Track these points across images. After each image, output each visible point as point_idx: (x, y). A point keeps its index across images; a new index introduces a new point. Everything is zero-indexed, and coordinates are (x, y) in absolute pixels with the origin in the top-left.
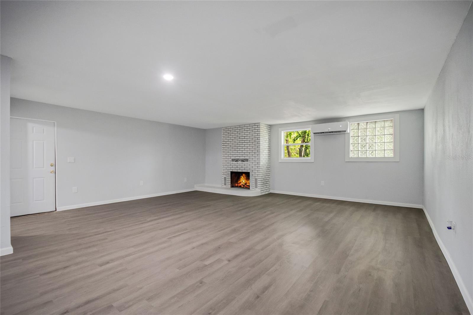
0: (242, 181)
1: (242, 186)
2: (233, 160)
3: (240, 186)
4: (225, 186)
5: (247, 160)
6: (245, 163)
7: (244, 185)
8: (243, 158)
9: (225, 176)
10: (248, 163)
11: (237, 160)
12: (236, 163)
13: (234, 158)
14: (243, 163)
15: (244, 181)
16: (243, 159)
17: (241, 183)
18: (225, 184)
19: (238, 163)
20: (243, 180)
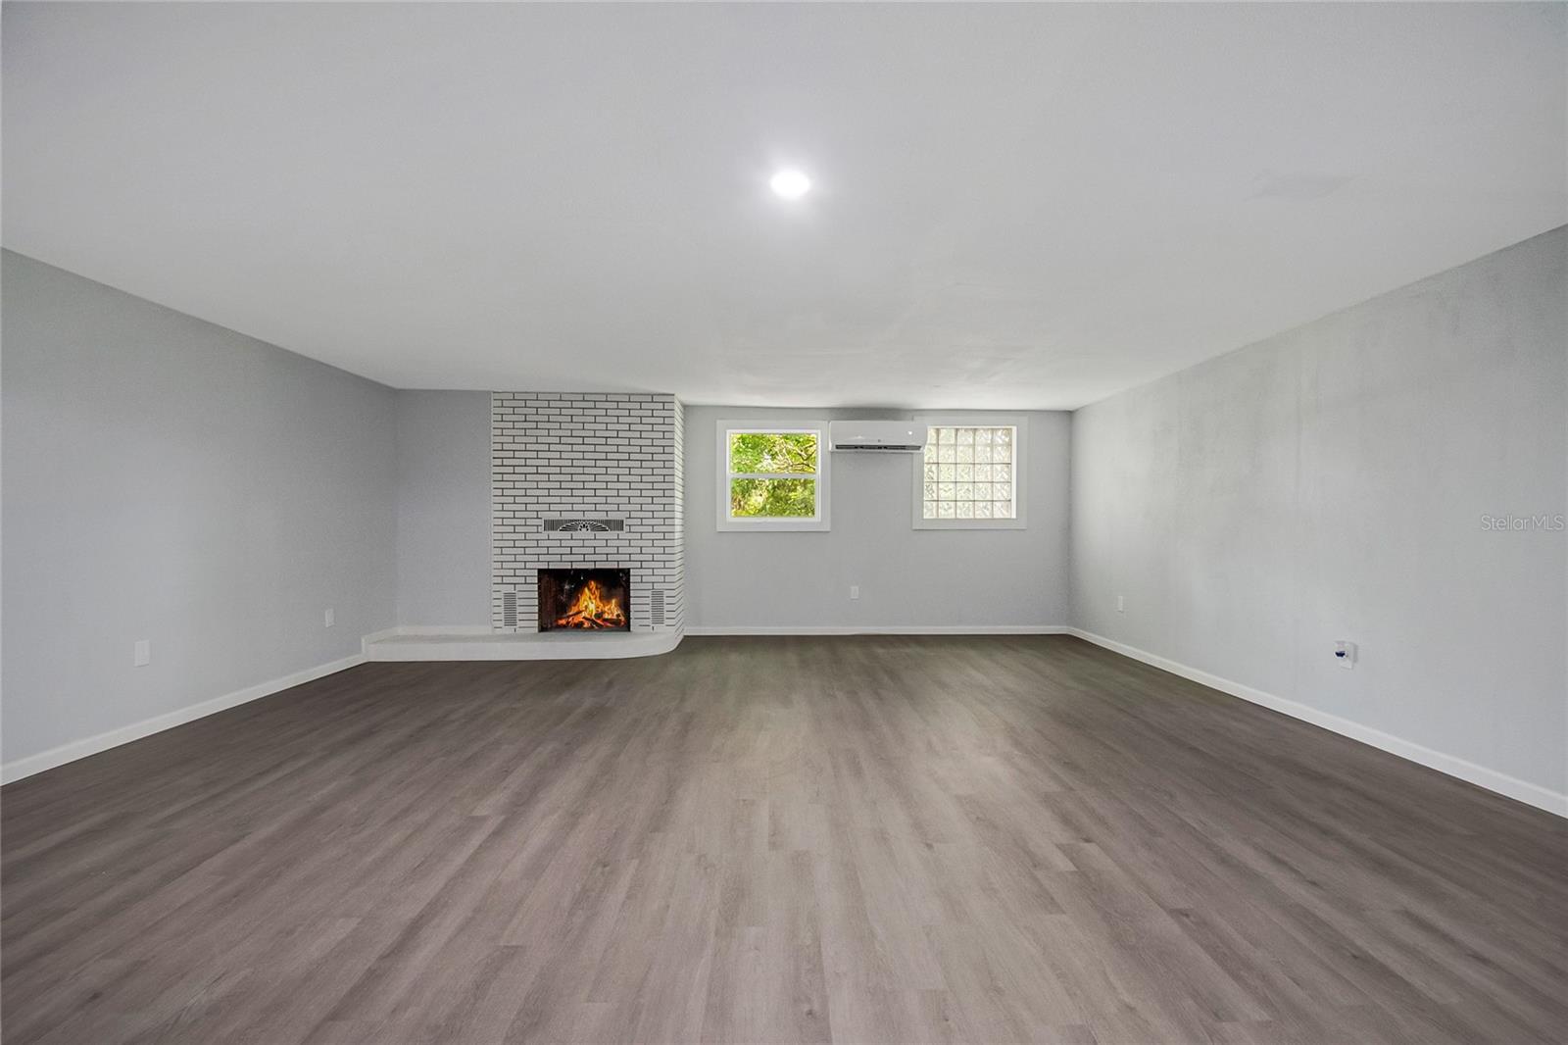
0: (586, 607)
1: (586, 625)
2: (551, 525)
3: (579, 626)
4: (509, 630)
5: (618, 525)
6: (611, 534)
7: (593, 617)
8: (602, 516)
9: (510, 589)
10: (623, 534)
11: (570, 526)
12: (567, 535)
13: (555, 516)
14: (600, 535)
15: (592, 607)
16: (602, 521)
17: (579, 612)
18: (510, 620)
19: (577, 534)
20: (589, 603)
